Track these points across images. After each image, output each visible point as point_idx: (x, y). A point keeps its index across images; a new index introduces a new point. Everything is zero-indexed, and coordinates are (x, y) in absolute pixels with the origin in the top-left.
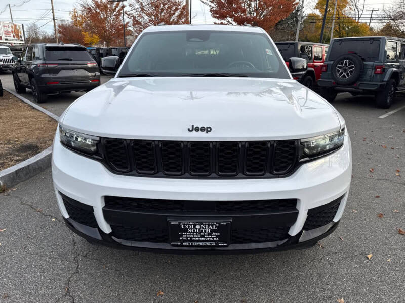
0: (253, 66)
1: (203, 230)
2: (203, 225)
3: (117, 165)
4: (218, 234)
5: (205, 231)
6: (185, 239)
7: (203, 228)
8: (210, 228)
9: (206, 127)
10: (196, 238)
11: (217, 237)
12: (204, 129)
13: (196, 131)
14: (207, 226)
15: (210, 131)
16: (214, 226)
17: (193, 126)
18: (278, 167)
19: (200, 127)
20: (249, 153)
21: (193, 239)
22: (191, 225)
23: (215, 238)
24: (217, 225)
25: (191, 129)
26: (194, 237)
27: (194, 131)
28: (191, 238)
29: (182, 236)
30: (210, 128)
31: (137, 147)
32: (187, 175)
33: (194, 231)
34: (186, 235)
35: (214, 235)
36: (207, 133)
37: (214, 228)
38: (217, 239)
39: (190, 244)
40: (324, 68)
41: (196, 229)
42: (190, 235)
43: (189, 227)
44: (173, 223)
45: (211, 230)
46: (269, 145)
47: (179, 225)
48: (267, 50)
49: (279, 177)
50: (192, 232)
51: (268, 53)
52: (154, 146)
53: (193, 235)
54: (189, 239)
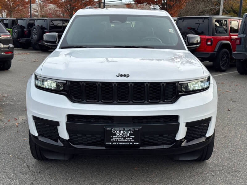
0: (160, 40)
1: (125, 134)
2: (125, 130)
3: (75, 97)
4: (134, 137)
5: (126, 135)
6: (114, 140)
7: (125, 133)
8: (129, 133)
9: (126, 75)
10: (121, 139)
11: (133, 139)
12: (126, 76)
13: (121, 76)
14: (127, 131)
15: (129, 77)
16: (131, 131)
17: (119, 74)
18: (167, 97)
19: (123, 75)
20: (151, 89)
21: (119, 140)
22: (118, 130)
23: (132, 139)
24: (133, 130)
25: (118, 75)
26: (119, 139)
27: (120, 77)
28: (118, 139)
29: (112, 138)
30: (129, 75)
31: (88, 86)
32: (115, 102)
33: (120, 134)
34: (115, 137)
35: (131, 137)
36: (127, 77)
37: (131, 132)
38: (133, 140)
39: (117, 144)
40: (238, 41)
41: (121, 133)
42: (117, 137)
43: (117, 132)
44: (108, 129)
45: (130, 134)
46: (161, 85)
47: (111, 131)
48: (169, 29)
49: (168, 104)
50: (118, 136)
51: (170, 32)
52: (97, 85)
53: (119, 137)
54: (116, 140)
